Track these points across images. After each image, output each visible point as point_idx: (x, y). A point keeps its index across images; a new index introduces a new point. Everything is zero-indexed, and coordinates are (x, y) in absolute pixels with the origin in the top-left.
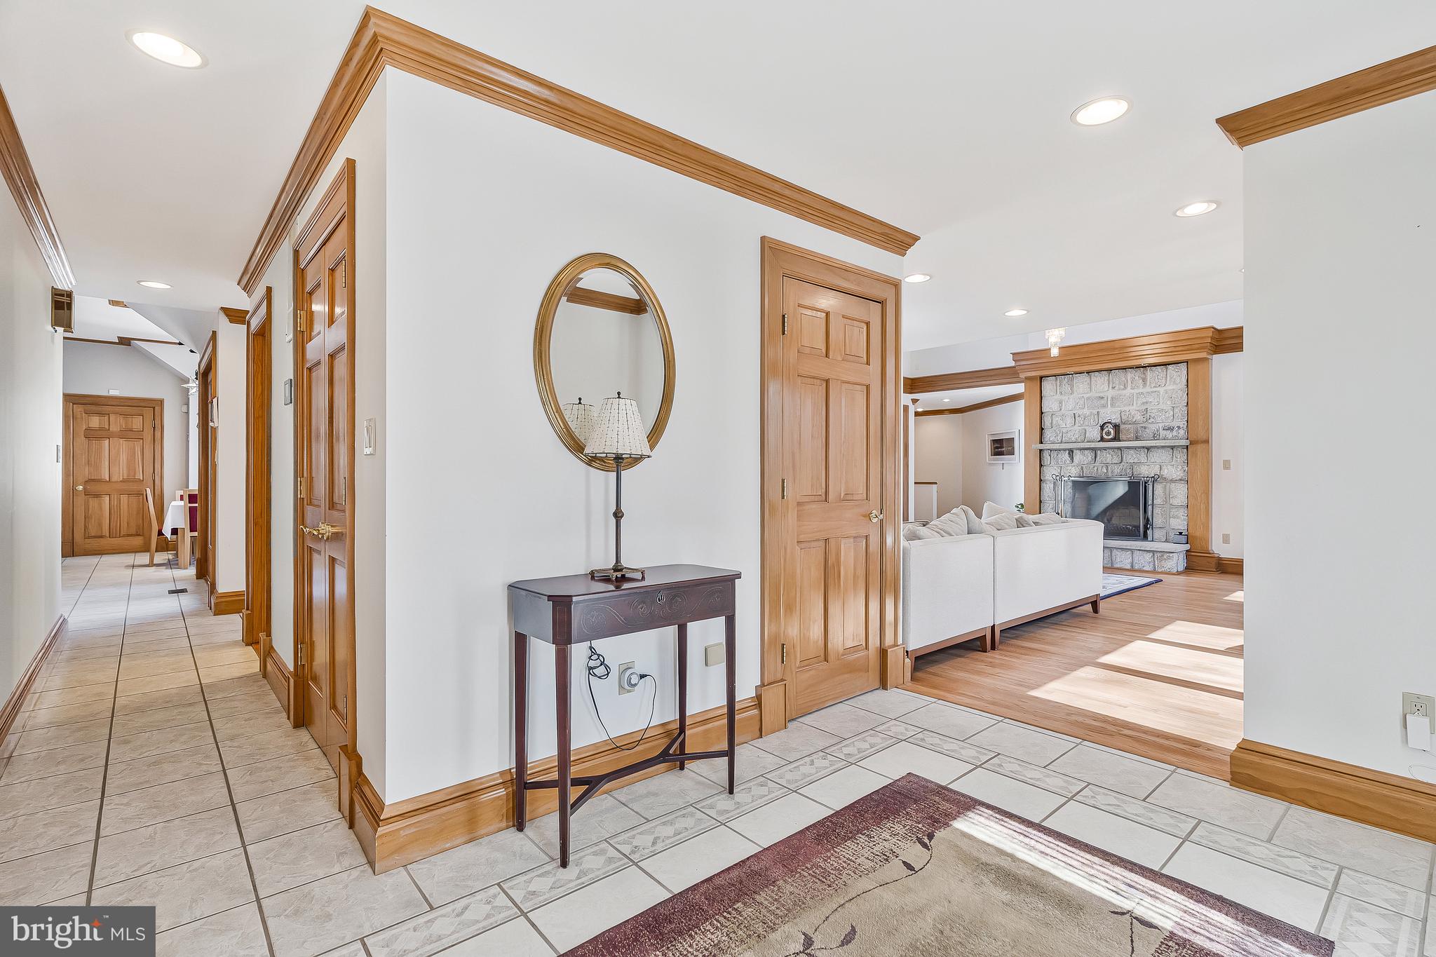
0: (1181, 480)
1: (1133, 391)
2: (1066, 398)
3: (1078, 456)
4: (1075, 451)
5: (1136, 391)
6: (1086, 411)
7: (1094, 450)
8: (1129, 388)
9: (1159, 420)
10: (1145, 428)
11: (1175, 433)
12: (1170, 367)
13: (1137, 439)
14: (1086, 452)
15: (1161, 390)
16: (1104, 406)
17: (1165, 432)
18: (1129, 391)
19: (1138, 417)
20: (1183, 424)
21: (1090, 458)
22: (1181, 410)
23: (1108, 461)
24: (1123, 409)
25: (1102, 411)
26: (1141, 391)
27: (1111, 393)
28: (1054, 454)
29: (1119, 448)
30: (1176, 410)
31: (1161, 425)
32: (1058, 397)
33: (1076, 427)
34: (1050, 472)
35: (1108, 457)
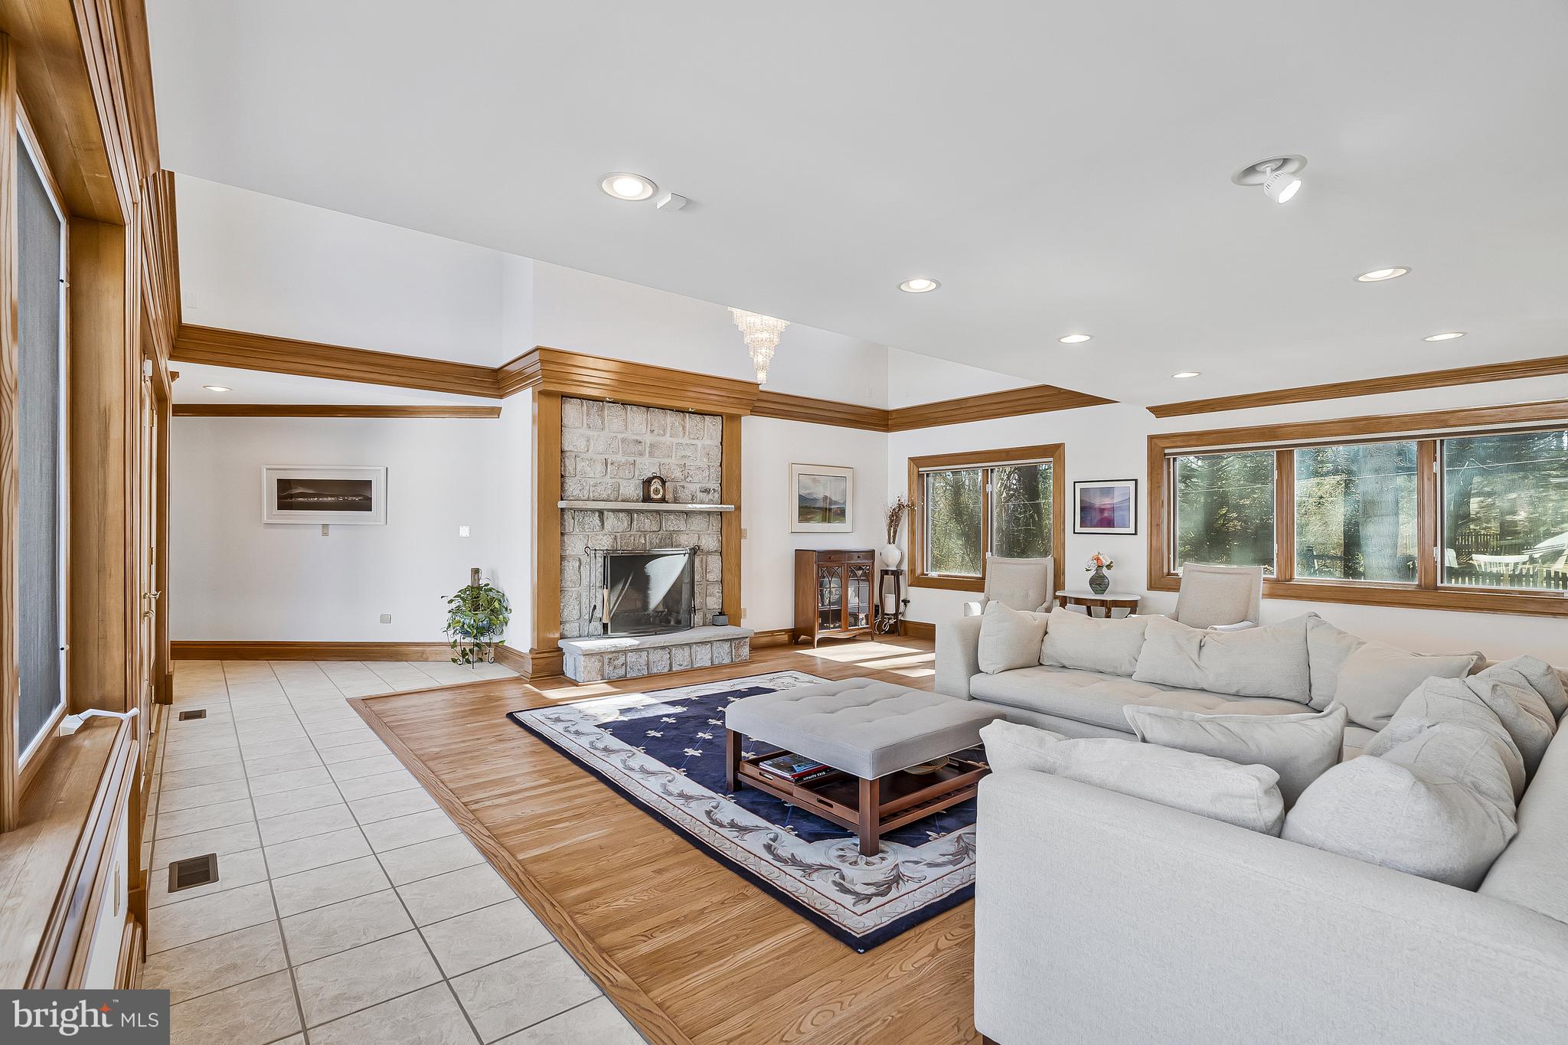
0: (716, 551)
1: (672, 439)
2: (596, 434)
3: (611, 521)
4: (606, 513)
5: (675, 440)
6: (620, 458)
7: (629, 512)
8: (668, 435)
9: (696, 479)
10: (683, 487)
11: (711, 496)
12: (707, 418)
13: (676, 501)
14: (621, 515)
15: (699, 443)
16: (641, 454)
17: (701, 494)
18: (667, 439)
19: (677, 474)
20: (717, 486)
21: (626, 524)
22: (715, 471)
23: (647, 527)
24: (663, 461)
25: (639, 460)
26: (680, 440)
27: (648, 439)
28: (579, 516)
29: (658, 512)
30: (712, 470)
31: (698, 486)
32: (584, 431)
33: (607, 479)
34: (575, 546)
35: (648, 524)
